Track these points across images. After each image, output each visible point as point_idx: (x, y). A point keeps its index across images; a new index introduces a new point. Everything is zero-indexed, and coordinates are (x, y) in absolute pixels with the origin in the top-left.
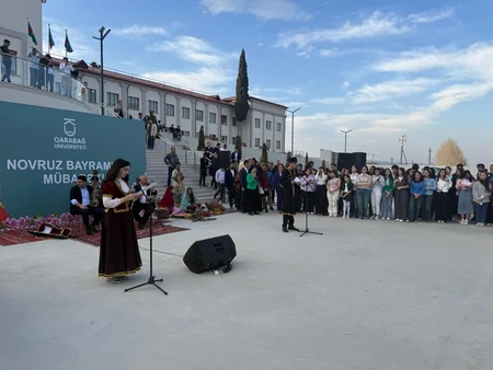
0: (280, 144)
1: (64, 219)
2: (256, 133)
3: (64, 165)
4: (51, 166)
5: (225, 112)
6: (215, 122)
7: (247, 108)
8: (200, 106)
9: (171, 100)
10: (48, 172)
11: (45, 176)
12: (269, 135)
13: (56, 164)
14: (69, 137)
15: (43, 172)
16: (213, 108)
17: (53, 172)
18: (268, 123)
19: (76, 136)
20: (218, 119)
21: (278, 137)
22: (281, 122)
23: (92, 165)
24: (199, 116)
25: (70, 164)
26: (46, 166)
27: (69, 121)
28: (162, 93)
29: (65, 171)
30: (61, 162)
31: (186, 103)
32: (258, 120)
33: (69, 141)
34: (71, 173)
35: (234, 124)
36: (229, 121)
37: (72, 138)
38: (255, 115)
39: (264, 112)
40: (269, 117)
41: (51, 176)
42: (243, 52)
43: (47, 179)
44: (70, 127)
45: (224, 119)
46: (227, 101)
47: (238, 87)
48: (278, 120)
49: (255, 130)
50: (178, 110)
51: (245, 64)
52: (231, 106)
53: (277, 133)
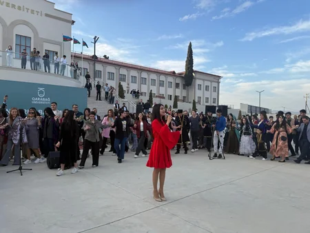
2: (198, 94)
5: (179, 81)
6: (171, 87)
7: (192, 78)
8: (162, 78)
9: (144, 75)
12: (208, 95)
16: (170, 79)
18: (207, 87)
20: (173, 85)
21: (214, 96)
22: (217, 86)
24: (161, 84)
27: (41, 89)
28: (140, 72)
31: (154, 76)
32: (200, 86)
35: (184, 88)
36: (181, 86)
38: (198, 82)
39: (204, 80)
40: (207, 83)
42: (190, 44)
45: (177, 86)
46: (180, 74)
47: (186, 65)
48: (215, 84)
49: (197, 91)
50: (149, 81)
51: (192, 50)
52: (182, 77)
53: (213, 93)
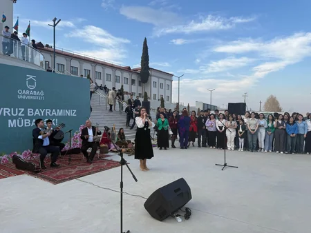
0: (169, 98)
1: (25, 155)
2: (154, 91)
3: (25, 112)
4: (15, 113)
5: (134, 77)
6: (127, 84)
7: (148, 75)
8: (118, 73)
9: (99, 69)
10: (12, 118)
11: (10, 121)
12: (162, 92)
13: (19, 111)
14: (30, 90)
15: (7, 117)
16: (126, 75)
17: (16, 118)
18: (162, 84)
19: (36, 90)
20: (129, 82)
21: (168, 93)
22: (169, 84)
23: (48, 112)
24: (117, 80)
25: (30, 112)
26: (10, 113)
27: (31, 77)
28: (93, 65)
29: (26, 117)
30: (23, 110)
31: (109, 71)
32: (155, 83)
33: (30, 93)
34: (31, 118)
35: (140, 85)
36: (136, 82)
37: (33, 90)
38: (153, 79)
39: (159, 78)
40: (162, 81)
41: (15, 121)
42: (146, 39)
43: (11, 124)
44: (31, 82)
45: (133, 81)
46: (135, 70)
47: (142, 61)
48: (168, 82)
49: (153, 88)
50: (104, 76)
51: (147, 47)
52: (138, 73)
53: (167, 91)
